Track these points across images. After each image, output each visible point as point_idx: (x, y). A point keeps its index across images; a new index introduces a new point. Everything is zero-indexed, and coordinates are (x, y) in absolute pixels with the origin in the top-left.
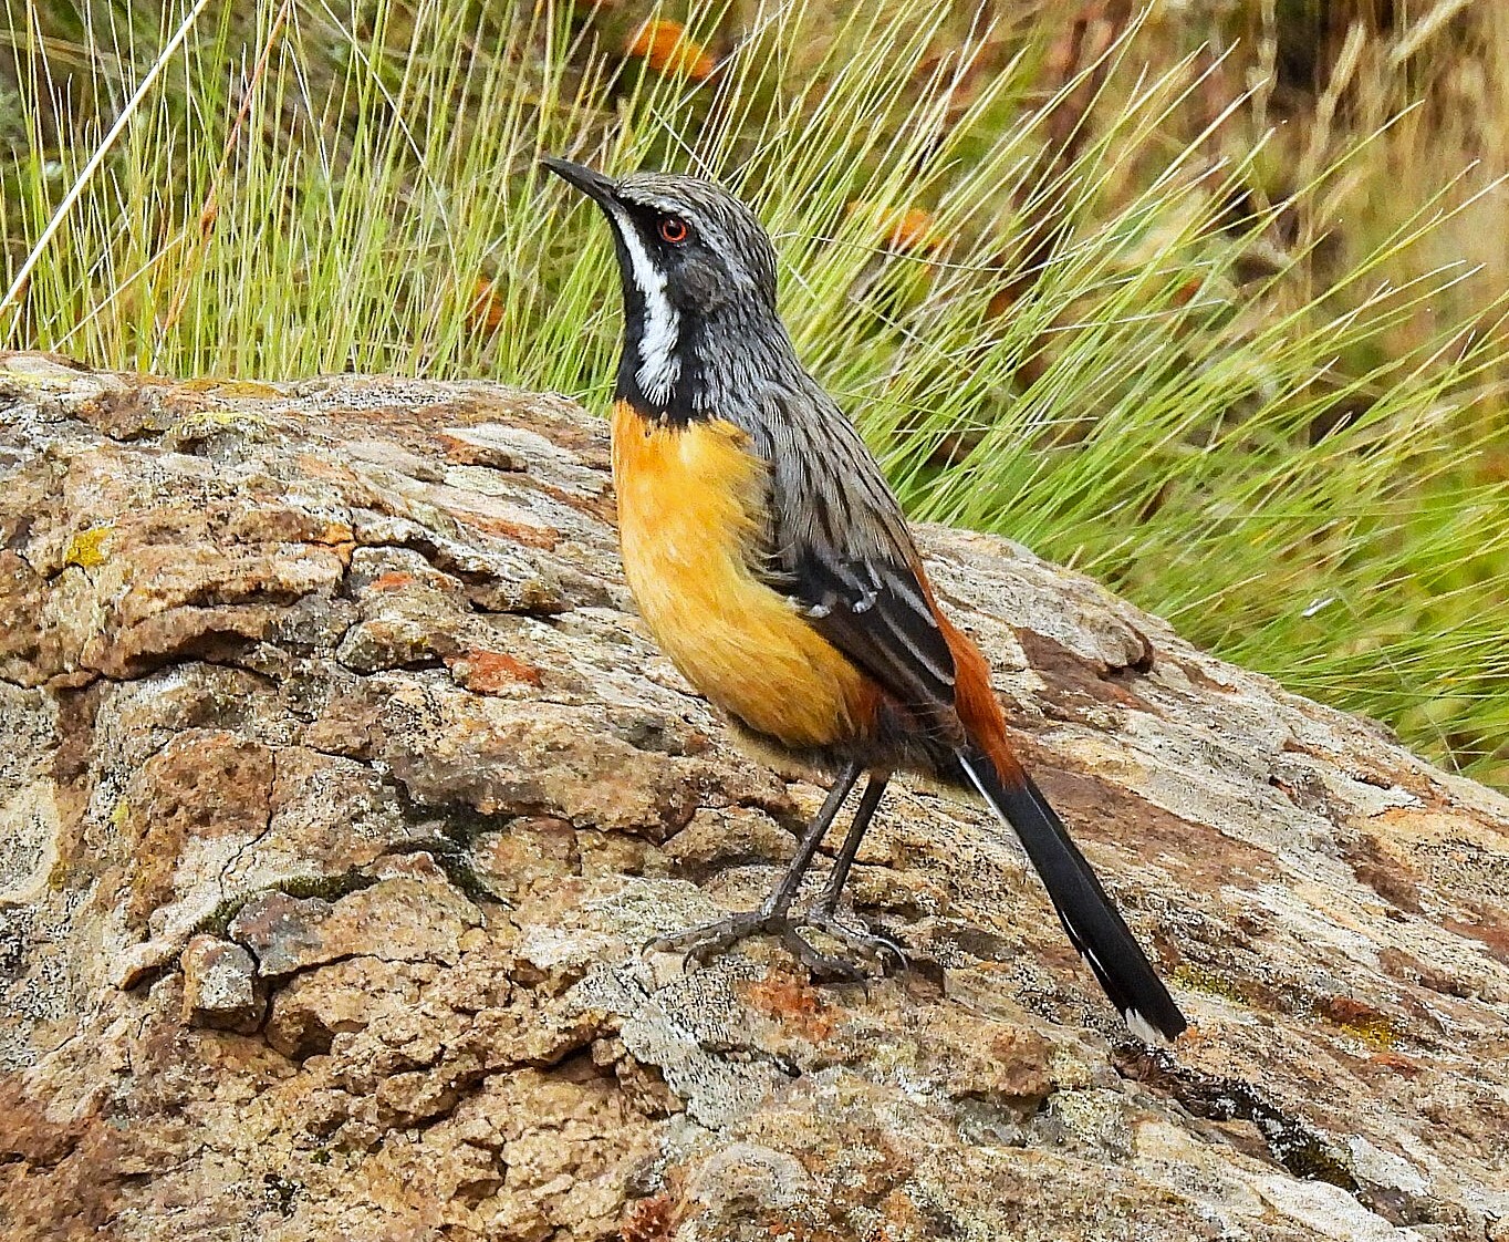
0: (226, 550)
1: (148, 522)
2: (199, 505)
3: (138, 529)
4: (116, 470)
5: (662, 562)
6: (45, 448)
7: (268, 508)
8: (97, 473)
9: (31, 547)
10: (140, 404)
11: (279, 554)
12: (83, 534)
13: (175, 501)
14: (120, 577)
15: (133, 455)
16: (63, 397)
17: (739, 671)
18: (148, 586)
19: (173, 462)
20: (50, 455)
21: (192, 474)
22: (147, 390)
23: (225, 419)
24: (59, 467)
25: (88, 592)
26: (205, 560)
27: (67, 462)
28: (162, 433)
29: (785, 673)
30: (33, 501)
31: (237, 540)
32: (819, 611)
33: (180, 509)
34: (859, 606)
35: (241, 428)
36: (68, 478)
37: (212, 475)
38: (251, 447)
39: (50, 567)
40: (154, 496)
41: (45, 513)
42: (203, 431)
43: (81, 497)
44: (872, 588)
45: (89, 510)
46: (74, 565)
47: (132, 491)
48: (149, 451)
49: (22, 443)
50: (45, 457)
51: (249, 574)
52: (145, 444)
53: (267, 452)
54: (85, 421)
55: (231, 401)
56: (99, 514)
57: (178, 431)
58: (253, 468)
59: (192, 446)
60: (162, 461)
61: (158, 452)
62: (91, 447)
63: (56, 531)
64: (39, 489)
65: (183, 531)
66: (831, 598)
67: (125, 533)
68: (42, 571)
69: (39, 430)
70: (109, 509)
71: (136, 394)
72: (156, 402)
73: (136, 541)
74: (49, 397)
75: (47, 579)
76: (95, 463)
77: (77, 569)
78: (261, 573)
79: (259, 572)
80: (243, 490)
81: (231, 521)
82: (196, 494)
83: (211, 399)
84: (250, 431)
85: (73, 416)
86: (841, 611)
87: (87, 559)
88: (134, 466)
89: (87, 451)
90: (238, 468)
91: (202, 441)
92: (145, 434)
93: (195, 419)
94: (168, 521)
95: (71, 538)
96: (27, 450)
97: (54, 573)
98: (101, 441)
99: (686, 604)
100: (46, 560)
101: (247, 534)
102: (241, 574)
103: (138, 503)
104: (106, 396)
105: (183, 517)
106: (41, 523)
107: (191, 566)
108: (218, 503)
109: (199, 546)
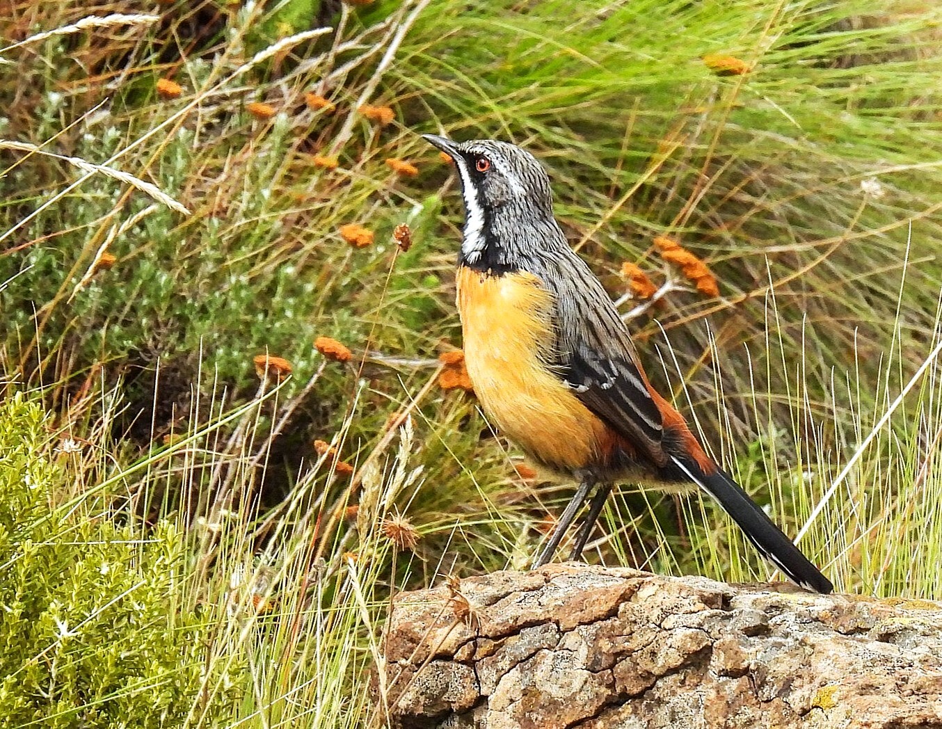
0: (906, 699)
1: (861, 682)
2: (891, 672)
3: (855, 686)
4: (841, 651)
5: (490, 359)
6: (800, 638)
7: (931, 674)
8: (831, 653)
9: (791, 697)
10: (855, 614)
11: (937, 702)
12: (822, 689)
13: (877, 670)
14: (844, 715)
15: (852, 642)
16: (811, 608)
17: (534, 424)
18: (861, 720)
19: (876, 647)
20: (803, 643)
21: (886, 654)
22: (860, 604)
23: (906, 622)
24: (808, 650)
25: (825, 723)
26: (894, 705)
27: (813, 646)
28: (869, 629)
29: (561, 425)
30: (792, 670)
31: (913, 693)
32: (582, 388)
33: (878, 675)
34: (605, 386)
35: (915, 627)
36: (813, 656)
37: (898, 654)
38: (921, 638)
39: (802, 708)
40: (864, 667)
41: (800, 677)
42: (893, 629)
43: (822, 667)
44: (613, 375)
45: (826, 675)
46: (817, 707)
47: (851, 664)
48: (861, 641)
49: (786, 635)
50: (800, 644)
51: (920, 713)
52: (859, 636)
53: (930, 641)
54: (823, 622)
55: (910, 612)
56: (832, 677)
57: (878, 629)
58: (923, 651)
59: (886, 637)
60: (869, 646)
61: (867, 641)
62: (826, 637)
63: (807, 687)
64: (796, 662)
65: (881, 687)
66: (589, 381)
67: (847, 688)
68: (798, 711)
69: (797, 628)
70: (838, 675)
71: (854, 607)
72: (866, 612)
73: (853, 693)
74: (803, 608)
75: (802, 715)
76: (829, 647)
77: (819, 710)
78: (927, 713)
79: (926, 712)
80: (917, 664)
81: (910, 681)
82: (889, 665)
83: (898, 610)
84: (921, 629)
85: (817, 620)
86: (595, 389)
87: (824, 704)
88: (852, 649)
89: (826, 641)
90: (914, 650)
91: (892, 634)
92: (859, 630)
93: (889, 621)
94: (872, 681)
95: (815, 691)
96: (790, 639)
97: (805, 712)
98: (833, 634)
99: (503, 384)
100: (801, 705)
101: (918, 690)
102: (915, 713)
103: (854, 671)
104: (836, 608)
105: (881, 679)
106: (797, 682)
107: (885, 708)
108: (902, 671)
109: (891, 696)
